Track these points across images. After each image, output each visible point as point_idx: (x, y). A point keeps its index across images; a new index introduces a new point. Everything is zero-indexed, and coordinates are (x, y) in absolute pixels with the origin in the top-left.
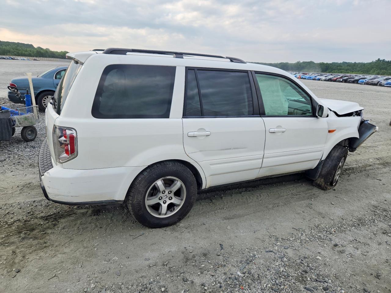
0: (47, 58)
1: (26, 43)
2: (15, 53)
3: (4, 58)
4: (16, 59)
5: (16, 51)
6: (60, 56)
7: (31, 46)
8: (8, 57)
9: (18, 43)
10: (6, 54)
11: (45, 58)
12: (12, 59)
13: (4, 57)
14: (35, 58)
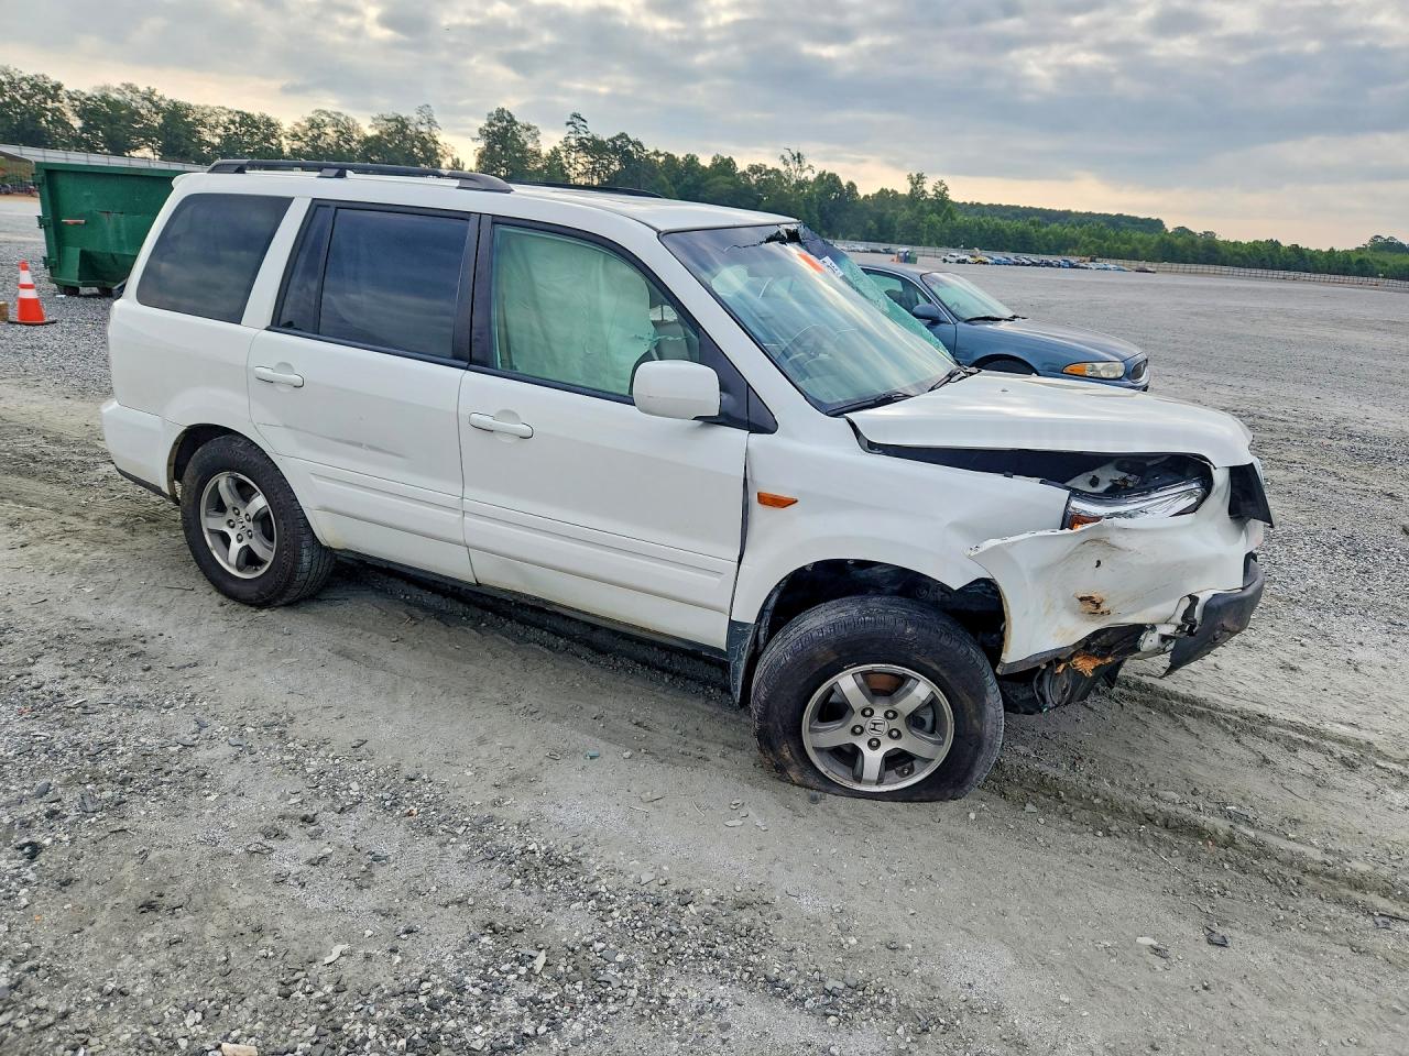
0: (1188, 266)
1: (1142, 216)
2: (1092, 247)
3: (1049, 264)
4: (1082, 268)
5: (1096, 240)
6: (1237, 258)
7: (1156, 225)
8: (1059, 259)
9: (1120, 216)
10: (1063, 252)
11: (1181, 266)
12: (1072, 266)
13: (1051, 259)
14: (1142, 264)
